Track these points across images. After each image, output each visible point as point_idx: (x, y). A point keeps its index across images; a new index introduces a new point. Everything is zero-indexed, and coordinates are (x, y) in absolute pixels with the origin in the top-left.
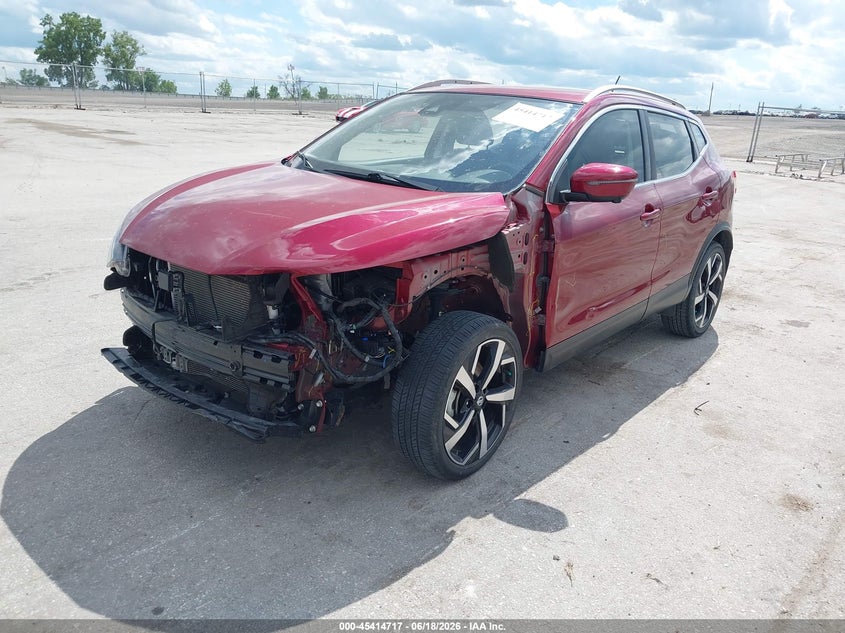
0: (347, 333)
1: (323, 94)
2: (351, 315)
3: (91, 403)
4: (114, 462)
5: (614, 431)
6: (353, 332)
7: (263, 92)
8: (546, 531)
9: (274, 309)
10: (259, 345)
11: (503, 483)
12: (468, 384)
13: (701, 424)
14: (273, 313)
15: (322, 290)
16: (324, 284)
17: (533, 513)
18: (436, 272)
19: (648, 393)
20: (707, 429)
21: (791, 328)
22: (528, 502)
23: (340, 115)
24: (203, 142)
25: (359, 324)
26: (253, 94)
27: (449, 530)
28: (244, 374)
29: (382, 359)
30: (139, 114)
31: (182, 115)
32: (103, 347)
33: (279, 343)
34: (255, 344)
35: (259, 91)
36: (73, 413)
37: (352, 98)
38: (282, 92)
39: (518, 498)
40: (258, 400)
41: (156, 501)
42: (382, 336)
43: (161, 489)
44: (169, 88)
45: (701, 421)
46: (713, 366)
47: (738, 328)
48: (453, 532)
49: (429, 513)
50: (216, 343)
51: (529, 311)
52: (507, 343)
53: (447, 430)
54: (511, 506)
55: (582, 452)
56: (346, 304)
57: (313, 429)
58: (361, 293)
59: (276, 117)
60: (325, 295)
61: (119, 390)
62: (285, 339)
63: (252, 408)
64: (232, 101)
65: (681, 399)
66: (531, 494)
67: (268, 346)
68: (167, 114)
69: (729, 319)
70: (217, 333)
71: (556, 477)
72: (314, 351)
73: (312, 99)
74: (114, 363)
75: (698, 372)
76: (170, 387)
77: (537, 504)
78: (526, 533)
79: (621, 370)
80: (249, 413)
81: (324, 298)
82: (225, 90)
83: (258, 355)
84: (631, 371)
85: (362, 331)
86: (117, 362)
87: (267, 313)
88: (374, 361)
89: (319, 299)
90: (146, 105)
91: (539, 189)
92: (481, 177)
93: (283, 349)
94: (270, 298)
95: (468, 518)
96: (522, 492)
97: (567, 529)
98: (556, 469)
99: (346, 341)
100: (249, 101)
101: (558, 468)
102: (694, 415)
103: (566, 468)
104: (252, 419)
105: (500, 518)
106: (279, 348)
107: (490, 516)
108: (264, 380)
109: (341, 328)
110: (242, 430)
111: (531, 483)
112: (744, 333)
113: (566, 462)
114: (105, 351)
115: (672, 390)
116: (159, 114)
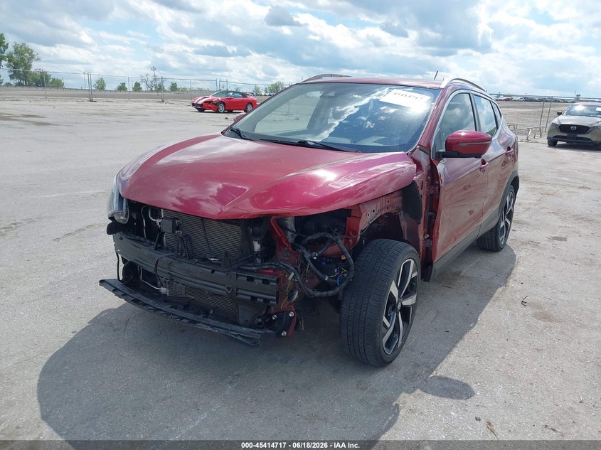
0: (311, 259)
1: (174, 87)
2: (313, 246)
3: (85, 324)
4: (121, 370)
5: (476, 321)
6: (315, 258)
7: (130, 87)
8: (461, 399)
9: (259, 243)
10: (250, 271)
11: (417, 365)
12: (395, 293)
13: (530, 312)
14: (257, 246)
15: (289, 227)
16: (290, 224)
17: (447, 386)
18: (374, 211)
19: (486, 293)
20: (535, 316)
21: (556, 242)
22: (440, 378)
23: (195, 102)
24: (100, 123)
25: (320, 252)
26: (122, 88)
27: (394, 404)
28: (237, 294)
29: (336, 278)
30: (42, 103)
31: (75, 103)
32: (100, 279)
33: (266, 269)
34: (247, 270)
35: (127, 86)
36: (73, 332)
37: (195, 91)
38: (143, 87)
39: (431, 376)
40: (245, 314)
41: (165, 399)
42: (336, 260)
43: (166, 389)
44: (58, 84)
45: (529, 310)
46: (520, 270)
47: (523, 243)
48: (397, 405)
49: (373, 392)
50: (213, 272)
51: (421, 237)
52: (415, 262)
53: (383, 329)
54: (429, 382)
55: (461, 338)
56: (309, 238)
57: (284, 334)
58: (319, 230)
59: (145, 104)
60: (291, 231)
61: (103, 312)
62: (270, 267)
63: (241, 321)
64: (107, 93)
65: (509, 295)
66: (441, 371)
67: (258, 272)
68: (63, 103)
69: (515, 238)
70: (212, 263)
71: (451, 358)
72: (293, 274)
73: (166, 91)
74: (114, 291)
75: (512, 276)
76: (167, 308)
77: (446, 379)
78: (448, 402)
79: (461, 277)
80: (238, 324)
81: (290, 233)
82: (101, 85)
83: (250, 279)
84: (468, 278)
85: (320, 257)
86: (115, 290)
87: (252, 247)
88: (331, 280)
89: (286, 234)
90: (46, 96)
91: (426, 149)
92: (375, 142)
93: (269, 274)
94: (256, 235)
95: (403, 394)
96: (433, 371)
97: (475, 396)
98: (449, 352)
99: (312, 265)
100: (119, 93)
101: (450, 351)
102: (522, 306)
103: (455, 351)
104: (245, 329)
105: (426, 392)
106: (266, 273)
107: (418, 391)
108: (254, 298)
109: (307, 256)
110: (239, 338)
111: (437, 363)
112: (529, 247)
113: (454, 346)
114: (102, 282)
115: (500, 290)
116: (57, 103)
